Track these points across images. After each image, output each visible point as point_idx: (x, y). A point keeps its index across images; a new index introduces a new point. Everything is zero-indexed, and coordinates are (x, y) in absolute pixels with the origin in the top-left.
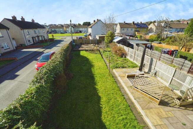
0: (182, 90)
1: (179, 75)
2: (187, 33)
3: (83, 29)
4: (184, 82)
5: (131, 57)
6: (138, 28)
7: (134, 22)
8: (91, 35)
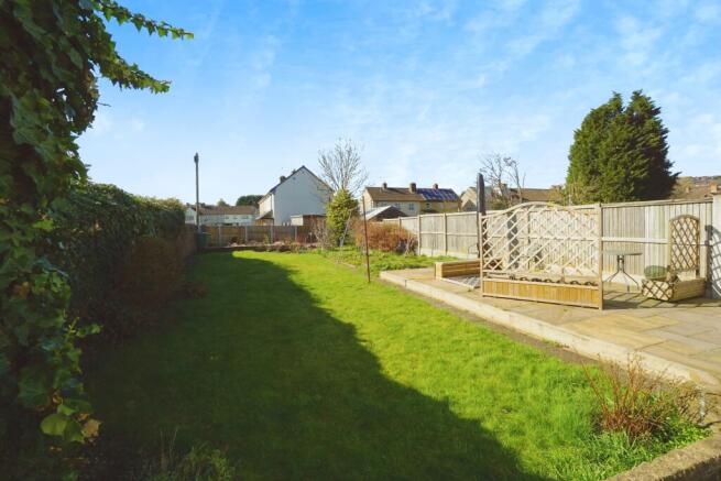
0: (647, 265)
1: (616, 219)
2: (577, 179)
3: (239, 217)
4: (642, 234)
5: (434, 245)
6: (429, 201)
7: (414, 185)
8: (274, 216)
